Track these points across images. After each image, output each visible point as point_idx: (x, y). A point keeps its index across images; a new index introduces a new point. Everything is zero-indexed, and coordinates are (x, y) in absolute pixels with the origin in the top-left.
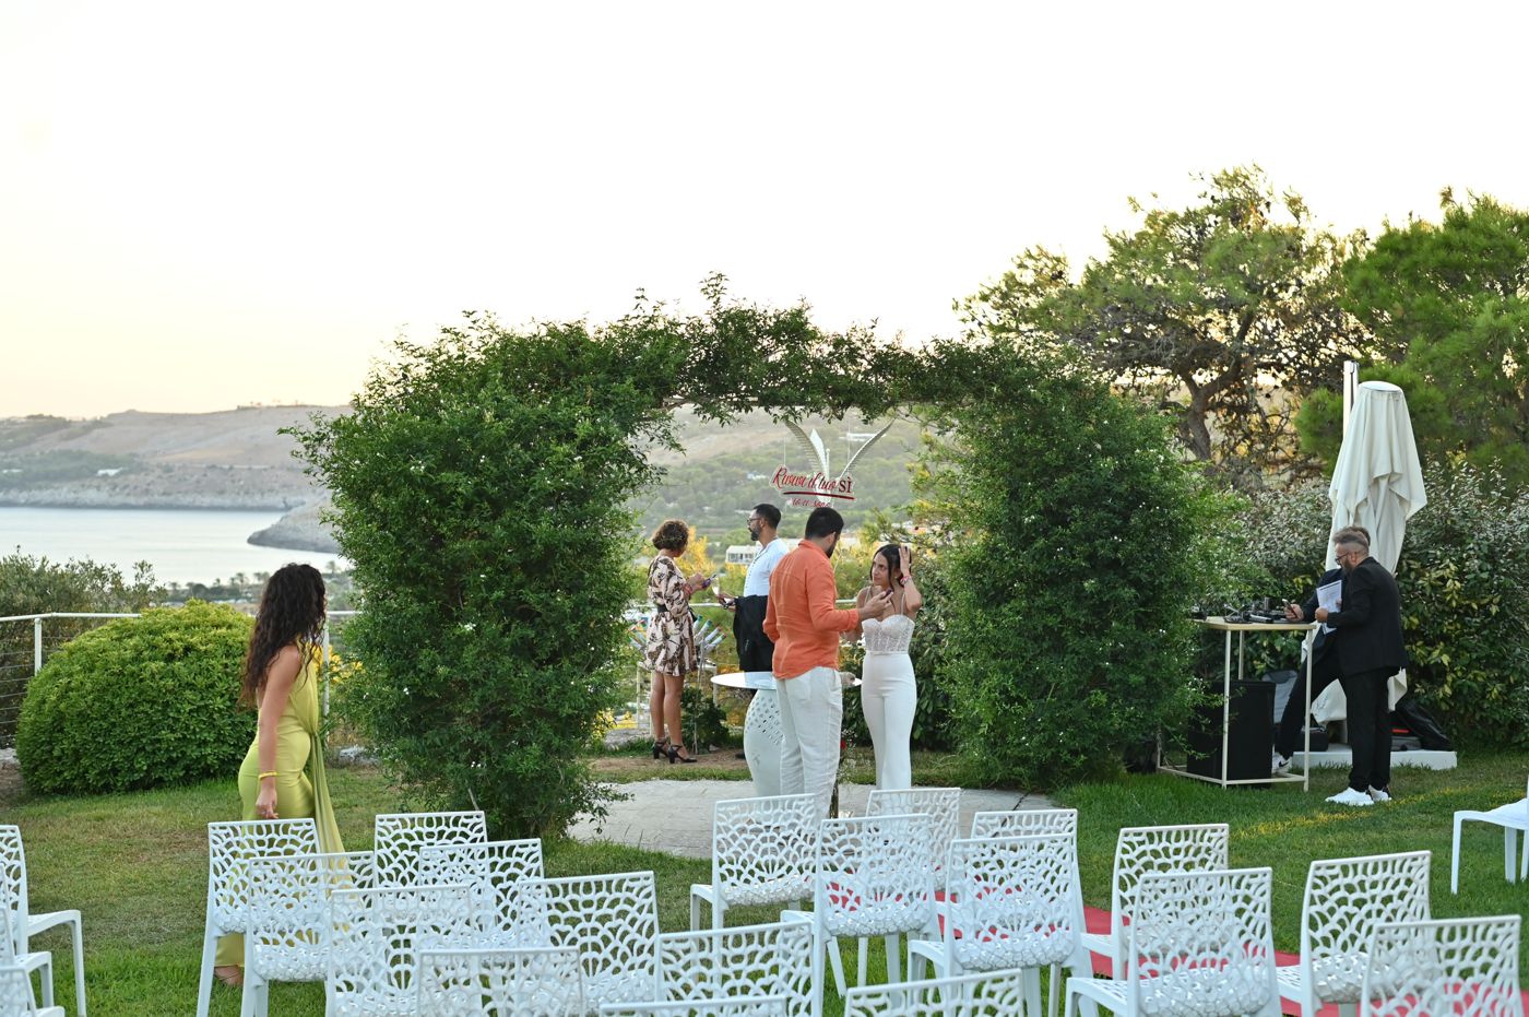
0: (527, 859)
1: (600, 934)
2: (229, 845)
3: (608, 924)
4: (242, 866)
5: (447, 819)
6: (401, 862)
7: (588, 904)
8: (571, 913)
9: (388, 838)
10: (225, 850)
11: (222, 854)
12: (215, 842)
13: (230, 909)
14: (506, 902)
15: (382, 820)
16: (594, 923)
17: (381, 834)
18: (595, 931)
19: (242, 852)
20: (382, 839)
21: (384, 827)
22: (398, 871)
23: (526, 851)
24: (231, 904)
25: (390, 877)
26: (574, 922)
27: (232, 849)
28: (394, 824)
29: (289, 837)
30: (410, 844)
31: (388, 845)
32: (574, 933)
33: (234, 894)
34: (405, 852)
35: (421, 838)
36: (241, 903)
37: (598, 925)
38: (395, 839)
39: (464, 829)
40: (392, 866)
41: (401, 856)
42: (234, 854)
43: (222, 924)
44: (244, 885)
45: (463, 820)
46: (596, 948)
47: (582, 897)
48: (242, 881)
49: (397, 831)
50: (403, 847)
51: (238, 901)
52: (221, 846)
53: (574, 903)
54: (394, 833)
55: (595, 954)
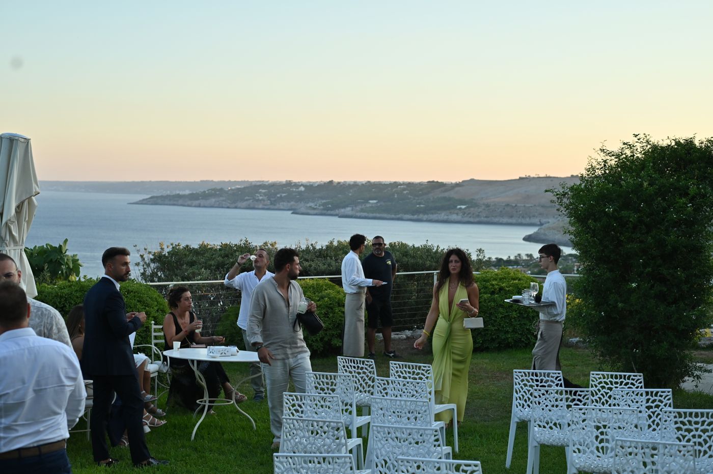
0: (664, 399)
1: (702, 438)
2: (523, 380)
3: (707, 434)
4: (529, 391)
5: (625, 376)
6: (602, 394)
7: (696, 423)
8: (688, 427)
9: (596, 383)
10: (520, 382)
11: (519, 384)
12: (517, 379)
13: (522, 409)
14: (654, 418)
15: (593, 374)
16: (699, 433)
17: (593, 381)
18: (700, 436)
19: (528, 384)
20: (593, 383)
21: (594, 378)
22: (600, 399)
23: (664, 394)
24: (523, 407)
25: (597, 401)
26: (689, 431)
27: (524, 383)
28: (599, 376)
29: (550, 379)
30: (607, 386)
31: (596, 386)
32: (689, 436)
33: (524, 403)
34: (604, 390)
35: (612, 384)
36: (528, 407)
37: (702, 434)
38: (599, 383)
39: (633, 381)
40: (598, 396)
41: (602, 392)
42: (525, 385)
43: (519, 416)
44: (529, 399)
45: (632, 377)
46: (700, 444)
47: (694, 419)
48: (528, 397)
49: (600, 380)
50: (603, 387)
51: (526, 406)
52: (519, 380)
53: (690, 422)
54: (599, 380)
55: (700, 448)
